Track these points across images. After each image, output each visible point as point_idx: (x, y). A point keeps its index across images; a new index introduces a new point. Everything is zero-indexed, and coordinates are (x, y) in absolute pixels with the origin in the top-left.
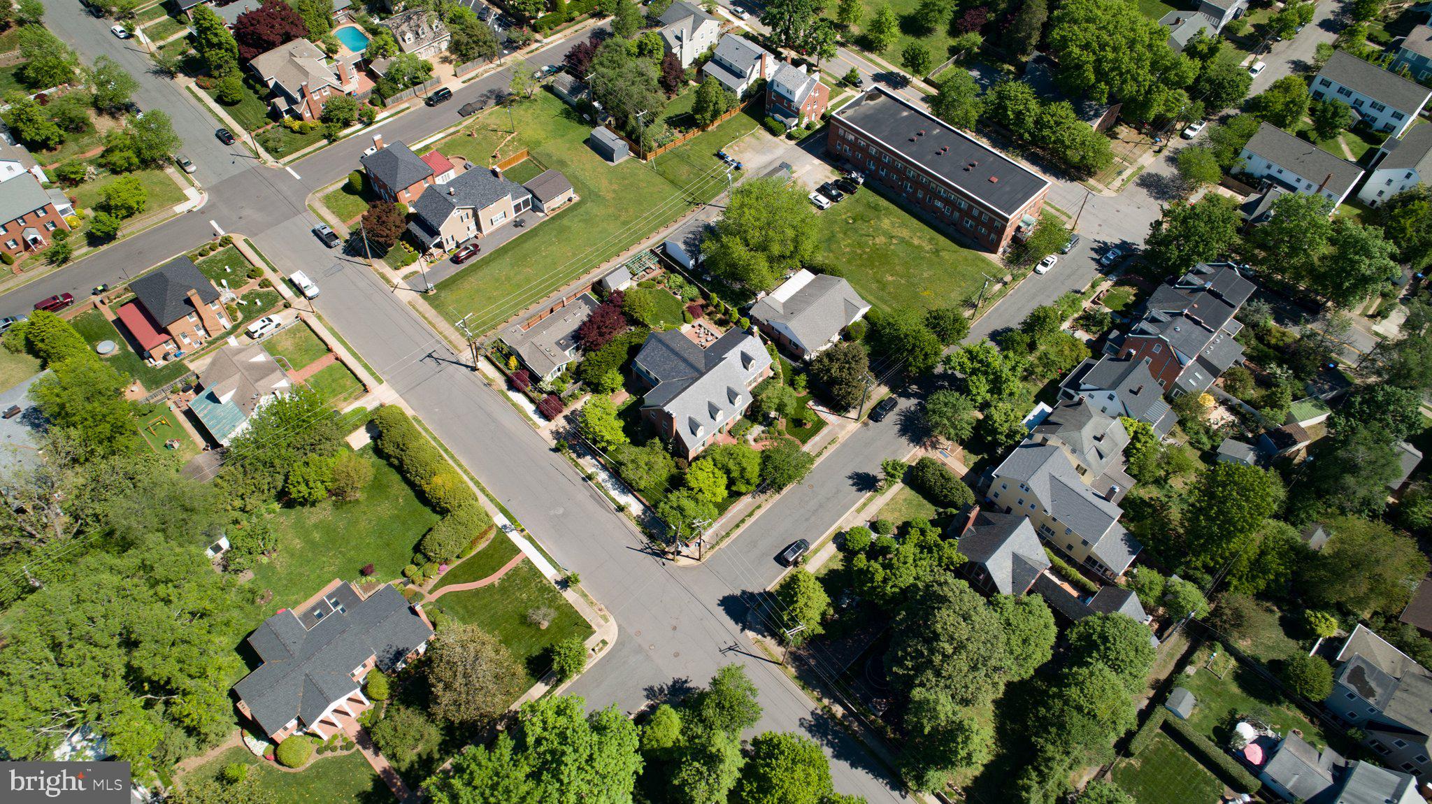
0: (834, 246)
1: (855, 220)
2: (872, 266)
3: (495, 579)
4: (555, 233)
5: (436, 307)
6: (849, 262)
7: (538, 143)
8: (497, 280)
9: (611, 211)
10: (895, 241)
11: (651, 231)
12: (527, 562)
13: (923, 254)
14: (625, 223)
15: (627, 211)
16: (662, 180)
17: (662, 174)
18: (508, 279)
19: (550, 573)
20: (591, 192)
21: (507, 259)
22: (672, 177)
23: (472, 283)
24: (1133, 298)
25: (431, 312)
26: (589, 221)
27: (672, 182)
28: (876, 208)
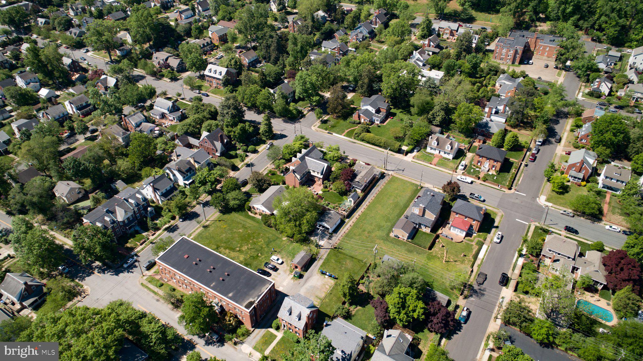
0: (267, 240)
1: (258, 256)
2: (249, 234)
3: (346, 131)
4: (391, 218)
5: (414, 184)
6: (259, 234)
7: (429, 259)
8: (400, 196)
9: (373, 235)
10: (238, 249)
11: (351, 229)
12: (341, 135)
13: (224, 245)
14: (364, 231)
15: (366, 237)
16: (358, 257)
17: (359, 261)
18: (396, 197)
19: (334, 134)
20: (387, 240)
21: (402, 204)
22: (354, 260)
23: (408, 194)
24: (130, 241)
25: (414, 182)
26: (380, 227)
27: (352, 257)
28: (246, 265)
